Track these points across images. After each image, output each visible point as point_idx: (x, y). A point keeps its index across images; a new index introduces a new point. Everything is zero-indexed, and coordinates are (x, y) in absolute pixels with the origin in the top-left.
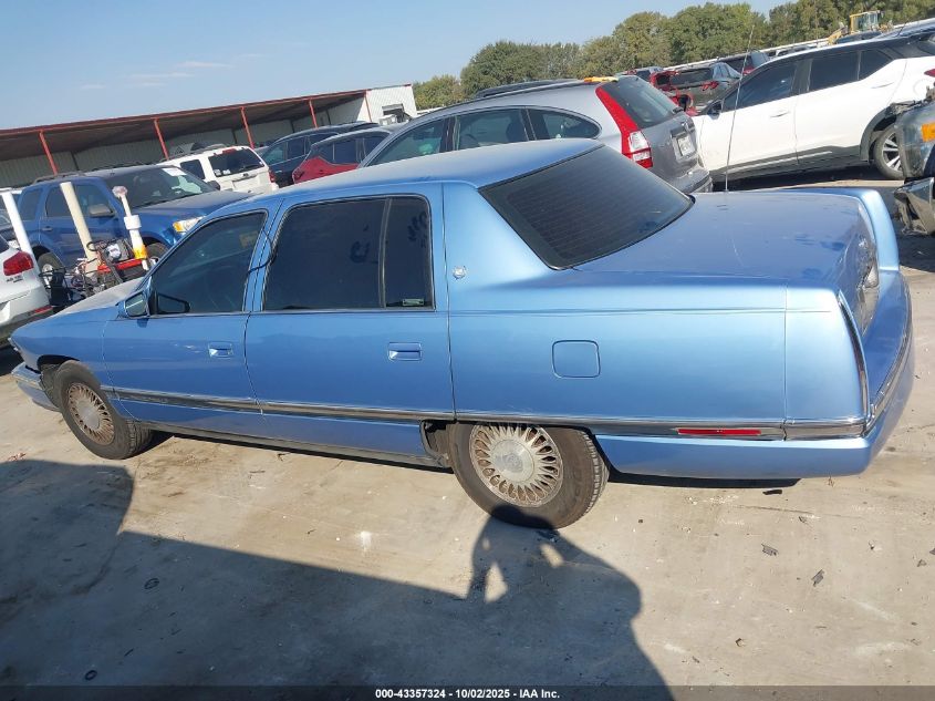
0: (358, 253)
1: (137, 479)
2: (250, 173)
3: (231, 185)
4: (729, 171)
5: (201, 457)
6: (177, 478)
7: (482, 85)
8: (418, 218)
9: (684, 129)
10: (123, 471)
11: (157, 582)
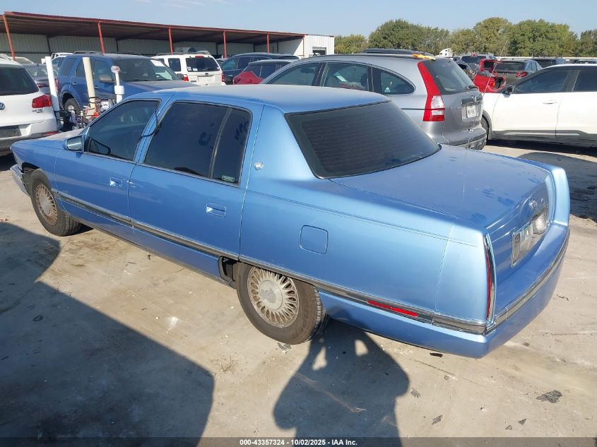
0: (203, 139)
1: (63, 251)
2: (210, 73)
3: (196, 78)
4: (508, 134)
5: (104, 246)
6: (85, 256)
7: (381, 45)
8: (243, 125)
9: (473, 100)
10: (57, 244)
11: (41, 318)
